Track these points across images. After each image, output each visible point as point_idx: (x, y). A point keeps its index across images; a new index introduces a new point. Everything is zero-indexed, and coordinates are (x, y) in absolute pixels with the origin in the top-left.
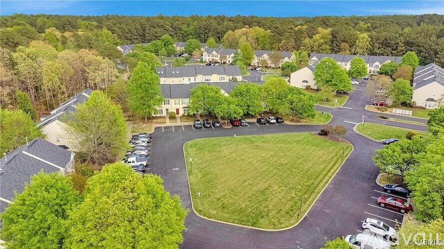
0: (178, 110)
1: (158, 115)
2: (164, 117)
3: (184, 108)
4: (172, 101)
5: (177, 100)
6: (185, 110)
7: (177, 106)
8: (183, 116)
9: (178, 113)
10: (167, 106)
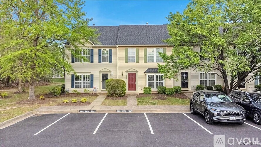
0: (132, 77)
1: (81, 90)
2: (95, 95)
3: (149, 70)
4: (119, 53)
5: (132, 51)
6: (151, 79)
7: (132, 67)
8: (147, 92)
9: (132, 87)
10: (105, 67)
